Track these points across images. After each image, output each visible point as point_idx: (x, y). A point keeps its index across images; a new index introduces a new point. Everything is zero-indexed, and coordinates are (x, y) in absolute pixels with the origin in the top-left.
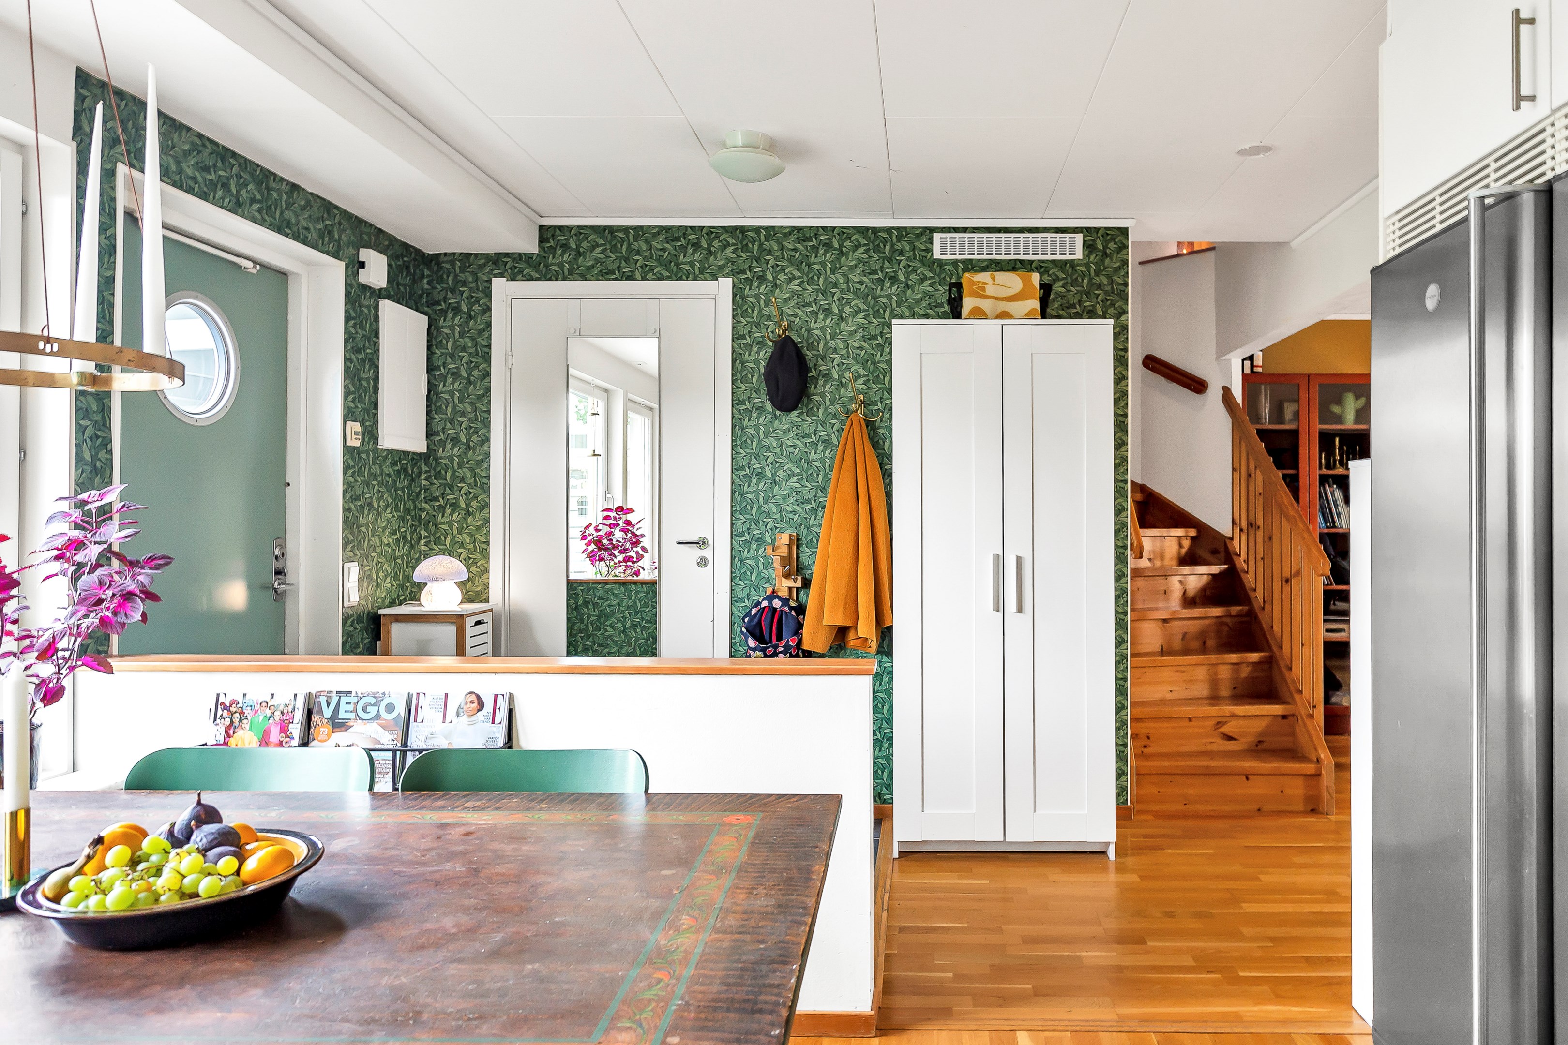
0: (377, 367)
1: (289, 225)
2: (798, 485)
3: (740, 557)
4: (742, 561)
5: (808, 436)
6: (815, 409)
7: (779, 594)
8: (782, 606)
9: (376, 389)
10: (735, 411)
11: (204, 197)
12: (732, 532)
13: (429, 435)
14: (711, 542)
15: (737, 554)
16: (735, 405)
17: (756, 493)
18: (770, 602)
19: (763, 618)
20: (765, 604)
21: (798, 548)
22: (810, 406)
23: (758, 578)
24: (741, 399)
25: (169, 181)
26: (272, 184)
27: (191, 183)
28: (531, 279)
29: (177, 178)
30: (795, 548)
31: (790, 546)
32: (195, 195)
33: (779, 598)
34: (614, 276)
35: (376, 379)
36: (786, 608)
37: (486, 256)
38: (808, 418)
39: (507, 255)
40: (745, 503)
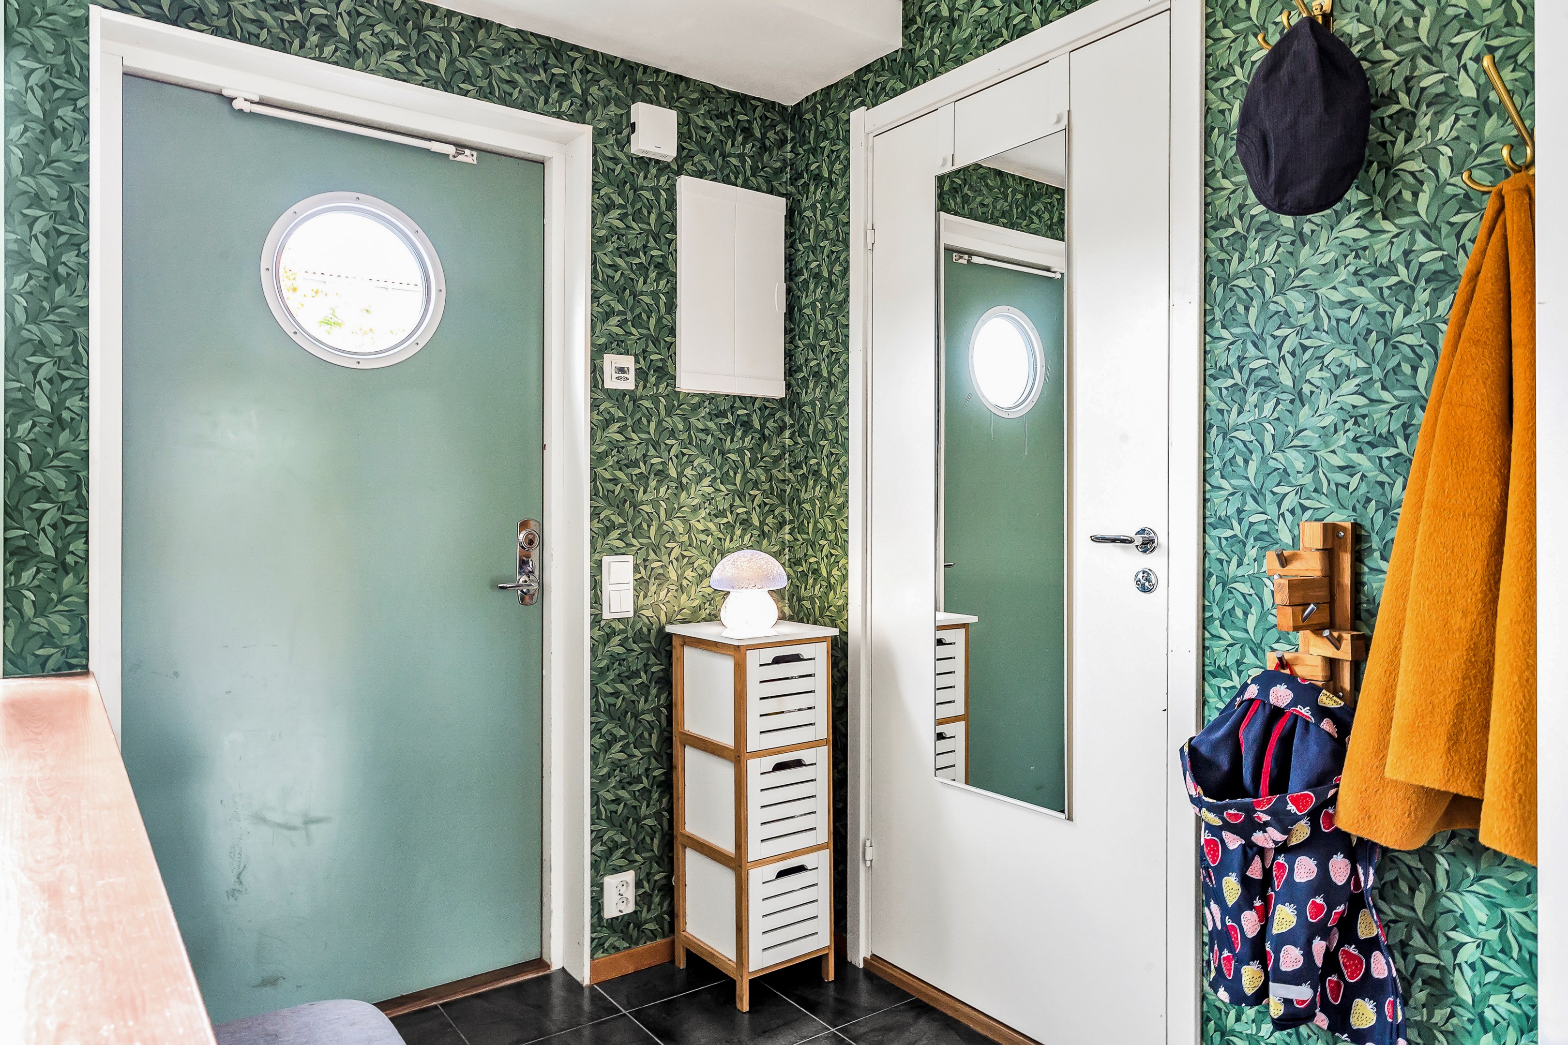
0: (674, 275)
1: (468, 77)
2: (1360, 401)
3: (1221, 574)
4: (1224, 583)
5: (1389, 269)
6: (1407, 195)
7: (1300, 671)
8: (1294, 703)
9: (671, 307)
10: (1210, 245)
11: (282, 46)
12: (1204, 518)
13: (790, 371)
14: (1162, 539)
15: (1215, 568)
16: (1210, 231)
17: (1257, 427)
18: (1265, 690)
19: (1243, 726)
20: (1252, 691)
21: (1358, 559)
22: (1393, 192)
23: (1261, 628)
24: (1224, 214)
25: (205, 27)
26: (426, 20)
27: (253, 29)
28: (896, 93)
29: (222, 23)
30: (1346, 559)
31: (1330, 554)
32: (262, 45)
33: (1292, 681)
34: (1001, 40)
35: (672, 293)
36: (1305, 711)
37: (845, 83)
38: (1386, 225)
39: (868, 68)
40: (1233, 451)
